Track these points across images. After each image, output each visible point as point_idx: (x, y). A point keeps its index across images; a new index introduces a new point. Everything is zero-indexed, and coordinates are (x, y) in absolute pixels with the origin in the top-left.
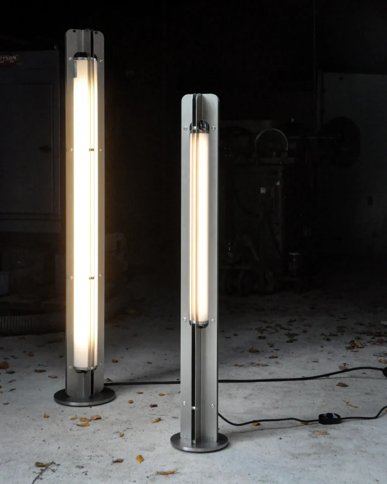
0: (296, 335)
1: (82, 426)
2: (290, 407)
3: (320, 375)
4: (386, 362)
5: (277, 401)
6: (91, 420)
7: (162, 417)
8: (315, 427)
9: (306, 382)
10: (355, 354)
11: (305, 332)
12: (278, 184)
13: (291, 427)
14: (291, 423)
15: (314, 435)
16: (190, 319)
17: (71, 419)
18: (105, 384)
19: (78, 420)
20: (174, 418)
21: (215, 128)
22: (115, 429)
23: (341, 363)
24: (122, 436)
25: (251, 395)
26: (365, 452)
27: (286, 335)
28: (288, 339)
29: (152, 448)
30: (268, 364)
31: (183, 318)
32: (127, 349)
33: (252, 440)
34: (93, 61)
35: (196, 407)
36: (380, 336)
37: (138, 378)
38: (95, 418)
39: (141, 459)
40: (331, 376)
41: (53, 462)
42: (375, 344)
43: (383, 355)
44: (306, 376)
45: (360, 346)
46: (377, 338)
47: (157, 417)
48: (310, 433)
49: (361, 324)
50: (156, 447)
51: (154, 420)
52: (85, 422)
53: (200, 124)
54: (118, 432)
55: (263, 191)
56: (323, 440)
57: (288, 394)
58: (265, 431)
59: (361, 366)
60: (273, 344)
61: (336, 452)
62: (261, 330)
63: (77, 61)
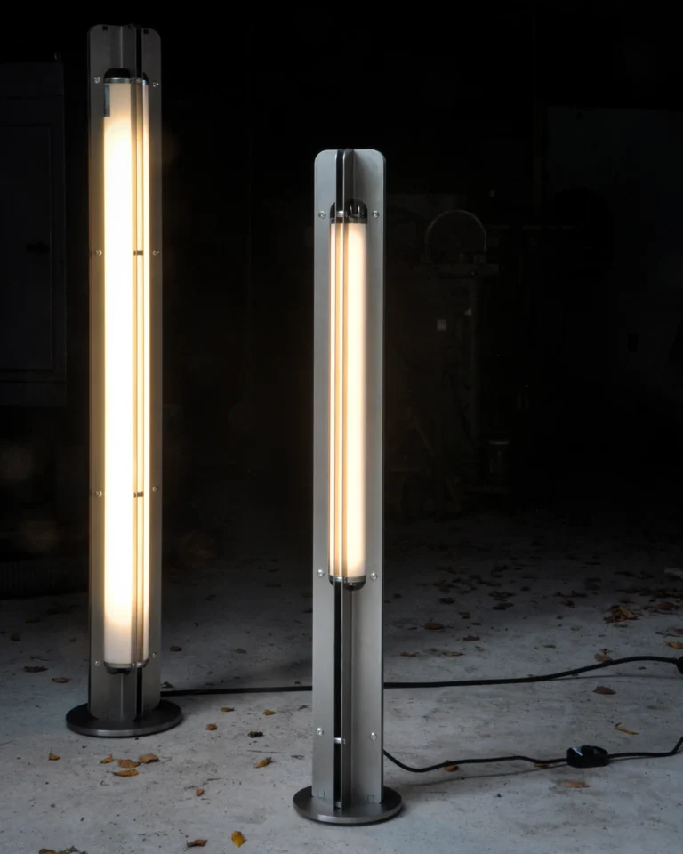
0: (510, 595)
1: (124, 776)
2: (510, 733)
3: (559, 671)
4: (682, 646)
5: (486, 723)
6: (139, 764)
7: (274, 757)
8: (560, 772)
9: (537, 685)
10: (622, 631)
11: (526, 589)
12: (469, 312)
13: (516, 773)
14: (516, 766)
15: (560, 789)
16: (332, 573)
17: (102, 762)
18: (163, 694)
19: (115, 763)
20: (296, 757)
21: (378, 214)
22: (187, 780)
23: (598, 649)
24: (201, 793)
25: (435, 711)
26: (658, 821)
27: (491, 595)
28: (496, 603)
29: (258, 818)
30: (463, 652)
31: (318, 571)
32: (197, 625)
33: (445, 800)
34: (141, 84)
35: (343, 738)
36: (667, 597)
37: (222, 681)
38: (148, 759)
39: (239, 838)
40: (581, 674)
41: (73, 848)
42: (656, 611)
43: (675, 633)
44: (536, 674)
45: (630, 615)
46: (658, 602)
47: (263, 757)
48: (553, 785)
49: (628, 574)
50: (267, 816)
51: (259, 763)
52: (128, 769)
53: (351, 206)
54: (193, 787)
55: (442, 326)
56: (579, 798)
57: (505, 710)
58: (470, 782)
59: (638, 655)
60: (469, 613)
61: (604, 820)
62: (445, 587)
63: (110, 85)
